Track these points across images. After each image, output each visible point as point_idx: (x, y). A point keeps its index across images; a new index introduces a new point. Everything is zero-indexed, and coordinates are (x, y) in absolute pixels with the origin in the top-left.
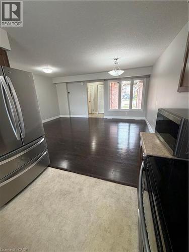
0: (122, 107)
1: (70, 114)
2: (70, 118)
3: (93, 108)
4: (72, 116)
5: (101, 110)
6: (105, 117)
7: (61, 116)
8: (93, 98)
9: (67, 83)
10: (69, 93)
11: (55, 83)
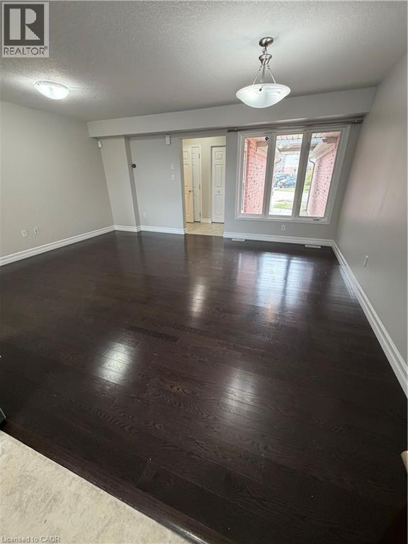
0: (274, 211)
1: (138, 224)
2: (140, 233)
3: (199, 209)
4: (143, 228)
5: (218, 214)
6: (226, 235)
7: (117, 228)
8: (198, 182)
9: (128, 138)
10: (134, 166)
11: (97, 139)
